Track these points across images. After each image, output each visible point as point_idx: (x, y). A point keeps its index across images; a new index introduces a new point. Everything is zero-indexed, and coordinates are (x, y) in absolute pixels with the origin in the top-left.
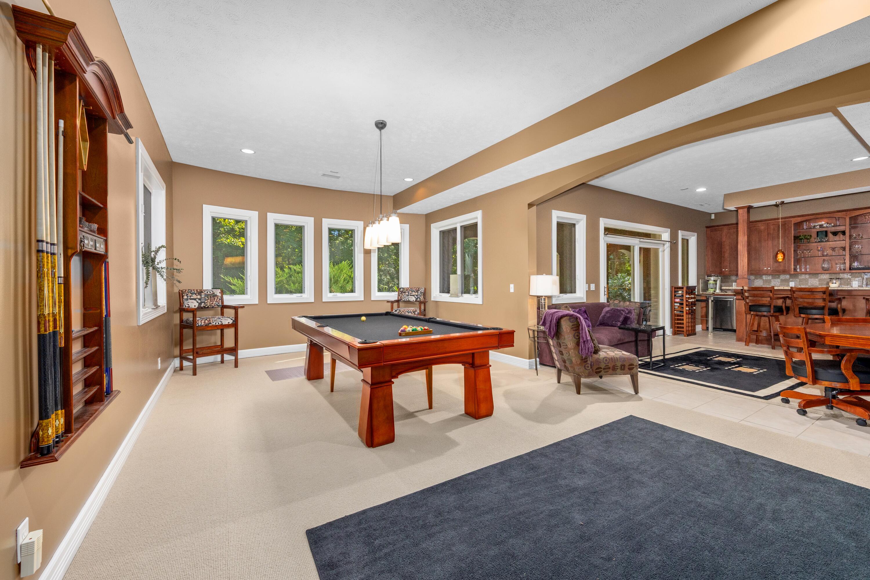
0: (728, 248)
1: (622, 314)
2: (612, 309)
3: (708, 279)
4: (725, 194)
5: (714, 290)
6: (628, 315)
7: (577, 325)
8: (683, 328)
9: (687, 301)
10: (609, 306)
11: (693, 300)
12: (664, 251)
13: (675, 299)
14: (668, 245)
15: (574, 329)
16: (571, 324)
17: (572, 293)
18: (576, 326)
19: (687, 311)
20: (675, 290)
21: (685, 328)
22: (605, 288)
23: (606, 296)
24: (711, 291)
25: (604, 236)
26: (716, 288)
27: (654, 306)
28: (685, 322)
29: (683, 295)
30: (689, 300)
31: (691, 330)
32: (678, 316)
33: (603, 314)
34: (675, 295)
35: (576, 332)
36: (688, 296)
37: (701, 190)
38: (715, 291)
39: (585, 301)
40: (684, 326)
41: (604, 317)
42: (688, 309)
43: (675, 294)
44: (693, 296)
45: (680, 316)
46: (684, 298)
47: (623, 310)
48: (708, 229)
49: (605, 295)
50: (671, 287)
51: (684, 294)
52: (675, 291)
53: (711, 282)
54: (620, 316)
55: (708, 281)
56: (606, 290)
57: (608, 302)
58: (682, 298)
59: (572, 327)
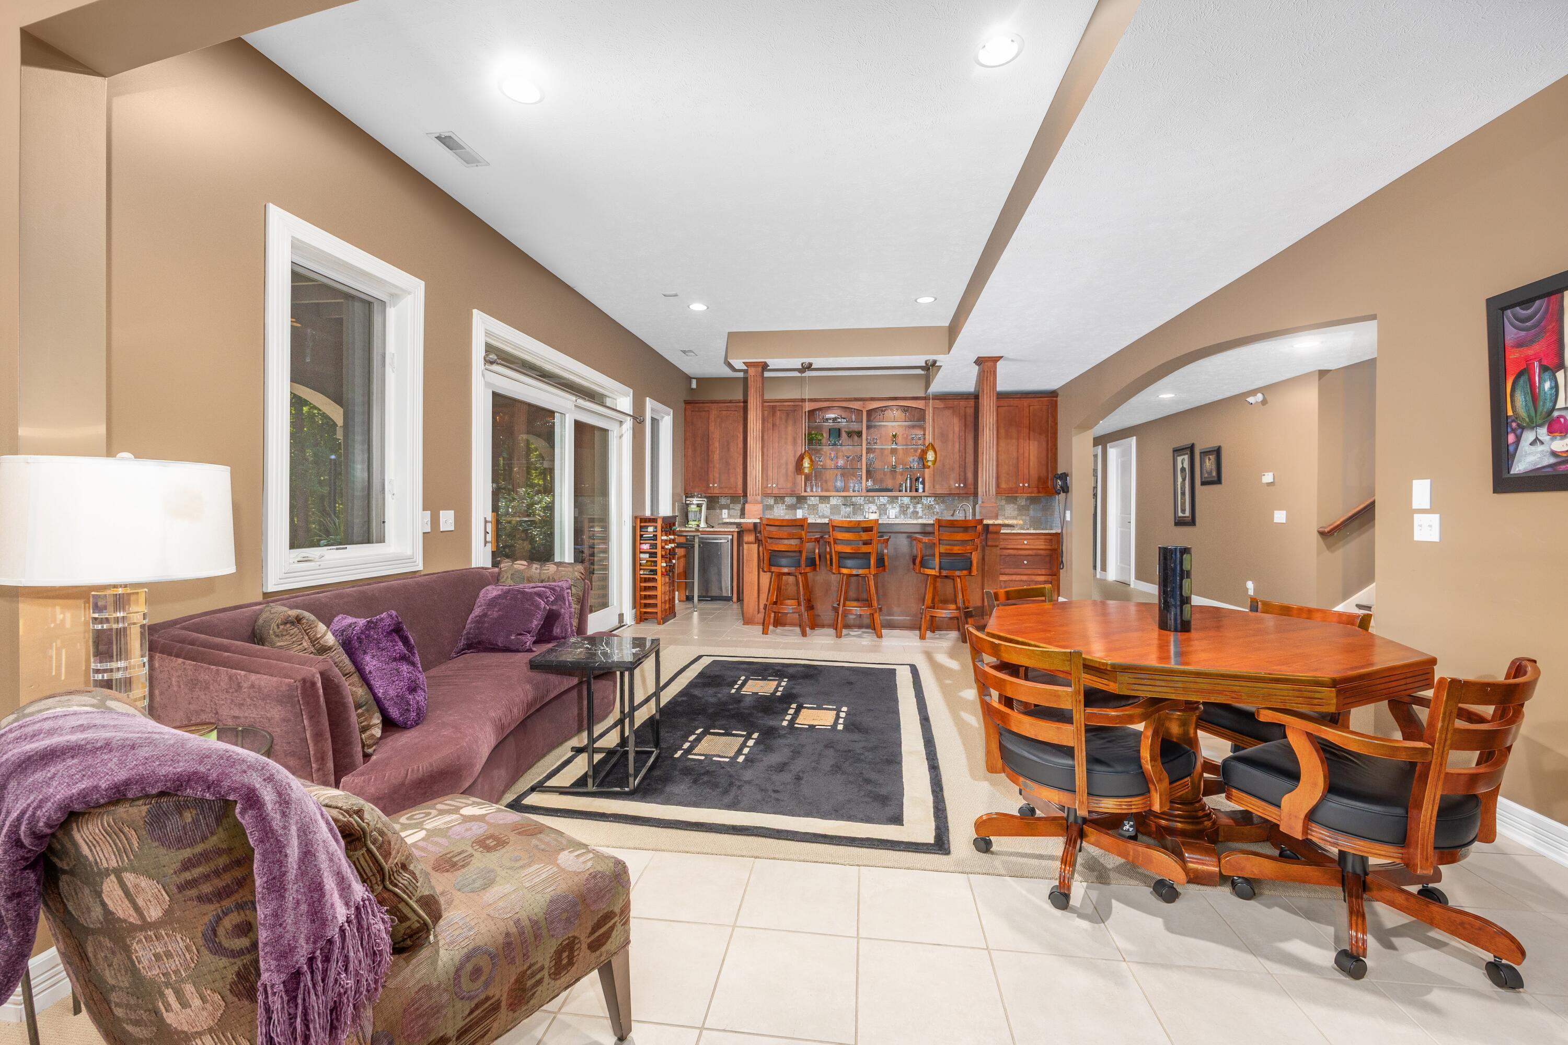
0: (717, 445)
1: (537, 606)
2: (508, 592)
3: (688, 502)
4: (729, 333)
5: (696, 523)
6: (554, 607)
7: (230, 850)
8: (655, 605)
9: (663, 548)
10: (496, 579)
11: (673, 545)
12: (621, 437)
13: (641, 543)
14: (628, 423)
15: (206, 888)
16: (172, 858)
17: (369, 541)
18: (222, 861)
19: (664, 570)
20: (642, 524)
21: (659, 605)
22: (486, 522)
23: (489, 545)
24: (692, 524)
25: (483, 367)
26: (700, 520)
27: (600, 561)
28: (658, 593)
29: (655, 536)
30: (666, 547)
31: (670, 607)
32: (646, 580)
33: (477, 611)
34: (641, 536)
35: (227, 903)
36: (664, 538)
37: (698, 307)
38: (698, 526)
39: (419, 566)
40: (658, 602)
41: (480, 620)
42: (664, 565)
43: (642, 533)
44: (672, 537)
45: (649, 580)
46: (659, 542)
47: (539, 595)
48: (689, 406)
49: (486, 542)
50: (635, 518)
51: (659, 534)
52: (641, 527)
53: (693, 508)
54: (530, 615)
55: (688, 505)
56: (489, 529)
57: (495, 564)
58: (655, 542)
59: (188, 876)
